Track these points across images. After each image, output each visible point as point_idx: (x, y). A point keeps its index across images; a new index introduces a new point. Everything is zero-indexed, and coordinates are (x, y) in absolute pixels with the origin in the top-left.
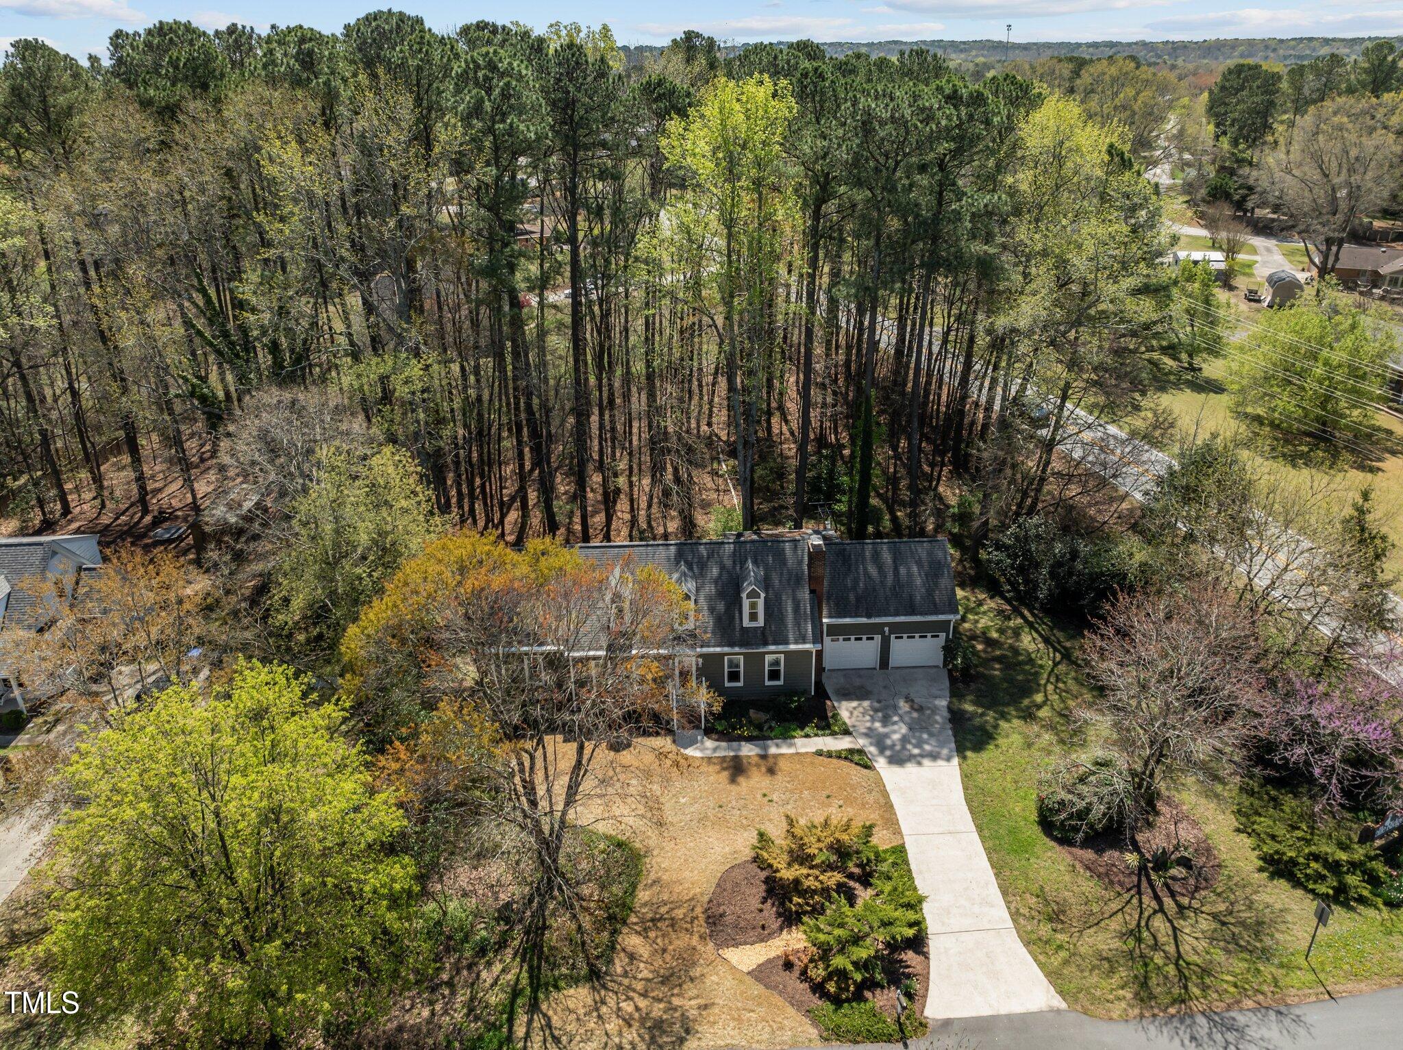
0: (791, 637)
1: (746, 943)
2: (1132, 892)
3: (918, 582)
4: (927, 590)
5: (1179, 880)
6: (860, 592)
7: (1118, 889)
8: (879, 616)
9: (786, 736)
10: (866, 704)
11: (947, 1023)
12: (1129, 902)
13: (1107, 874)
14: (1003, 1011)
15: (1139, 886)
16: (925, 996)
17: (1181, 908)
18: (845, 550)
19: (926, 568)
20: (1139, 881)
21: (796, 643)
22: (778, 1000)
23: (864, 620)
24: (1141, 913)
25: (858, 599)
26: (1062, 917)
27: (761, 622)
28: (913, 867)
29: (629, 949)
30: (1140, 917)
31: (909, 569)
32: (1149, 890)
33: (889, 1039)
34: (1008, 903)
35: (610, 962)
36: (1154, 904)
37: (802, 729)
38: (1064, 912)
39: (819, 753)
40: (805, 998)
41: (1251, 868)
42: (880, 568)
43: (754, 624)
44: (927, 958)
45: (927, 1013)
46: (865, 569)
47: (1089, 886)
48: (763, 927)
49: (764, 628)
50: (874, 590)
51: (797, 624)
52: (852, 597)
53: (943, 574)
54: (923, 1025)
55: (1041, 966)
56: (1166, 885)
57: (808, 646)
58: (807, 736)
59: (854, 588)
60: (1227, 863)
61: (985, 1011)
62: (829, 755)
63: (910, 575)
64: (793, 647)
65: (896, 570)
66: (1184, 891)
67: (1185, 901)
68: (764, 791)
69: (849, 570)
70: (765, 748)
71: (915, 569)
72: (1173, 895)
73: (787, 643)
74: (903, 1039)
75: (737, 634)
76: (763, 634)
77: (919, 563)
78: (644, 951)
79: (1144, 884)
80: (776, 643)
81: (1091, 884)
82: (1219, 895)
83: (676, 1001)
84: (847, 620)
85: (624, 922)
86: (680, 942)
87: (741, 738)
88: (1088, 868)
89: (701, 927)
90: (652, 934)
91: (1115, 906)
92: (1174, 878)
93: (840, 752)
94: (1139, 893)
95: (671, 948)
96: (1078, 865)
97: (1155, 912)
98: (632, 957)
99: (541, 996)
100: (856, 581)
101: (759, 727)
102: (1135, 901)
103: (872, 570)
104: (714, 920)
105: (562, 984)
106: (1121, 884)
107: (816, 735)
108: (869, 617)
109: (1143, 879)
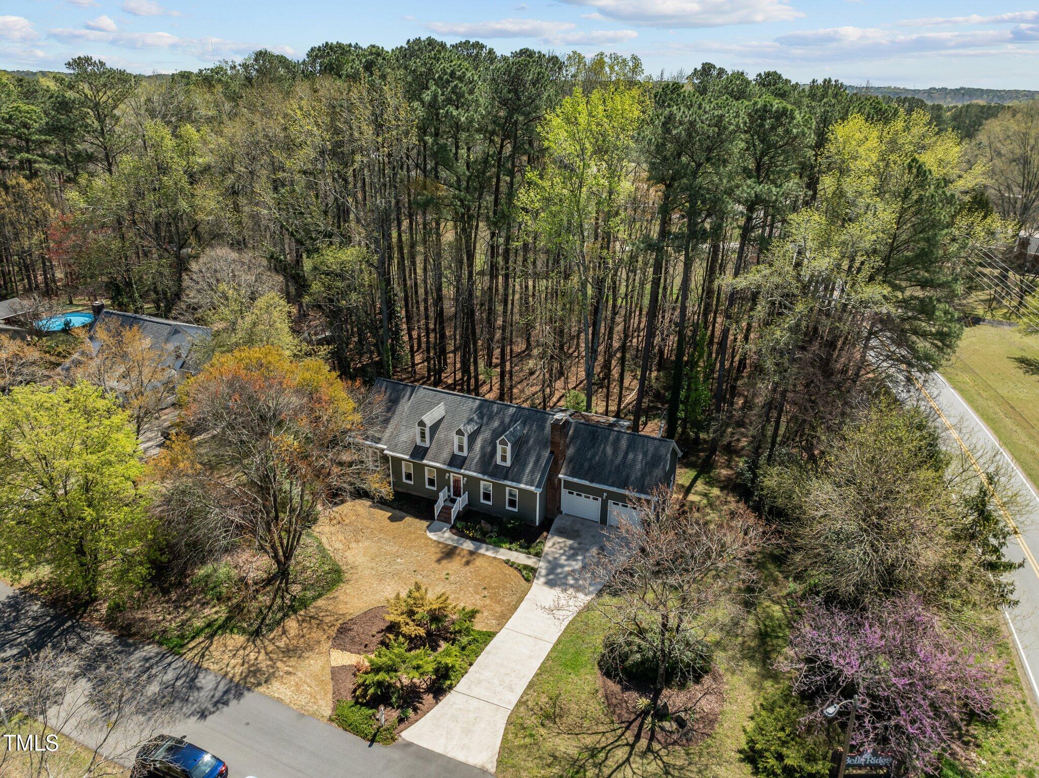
0: (525, 479)
1: (350, 651)
2: (623, 725)
3: (638, 467)
4: (642, 475)
5: (665, 731)
6: (594, 462)
7: (615, 718)
8: (599, 483)
9: (497, 545)
10: (569, 542)
11: (410, 744)
12: (614, 730)
13: (615, 706)
14: (449, 755)
15: (631, 723)
16: (412, 724)
17: (649, 749)
18: (597, 431)
19: (649, 458)
20: (635, 720)
21: (527, 484)
22: (330, 687)
23: (587, 483)
24: (616, 741)
25: (589, 468)
26: (557, 720)
27: (508, 463)
28: (488, 648)
29: (287, 628)
30: (612, 743)
31: (636, 456)
32: (636, 729)
33: (365, 737)
34: (525, 693)
35: (271, 630)
36: (631, 740)
37: (511, 543)
38: (561, 717)
39: (507, 562)
40: (344, 694)
41: (734, 747)
42: (616, 450)
43: (503, 464)
44: (437, 703)
45: (403, 734)
46: (605, 448)
47: (596, 708)
48: (366, 646)
49: (510, 468)
50: (604, 464)
51: (532, 472)
52: (586, 465)
53: (658, 466)
54: (393, 739)
55: (505, 739)
56: (653, 731)
57: (533, 488)
58: (510, 549)
59: (591, 459)
60: (718, 737)
61: (439, 749)
62: (512, 565)
63: (634, 460)
64: (522, 486)
65: (626, 454)
66: (663, 740)
67: (656, 746)
68: (450, 572)
69: (594, 446)
70: (478, 548)
71: (640, 457)
72: (652, 738)
73: (519, 482)
74: (372, 741)
75: (491, 467)
76: (507, 472)
77: (645, 454)
78: (292, 633)
79: (636, 724)
80: (512, 481)
81: (598, 707)
82: (688, 754)
83: (279, 664)
84: (575, 480)
85: (295, 612)
86: (317, 634)
87: (468, 537)
88: (607, 697)
89: (333, 632)
90: (304, 625)
91: (601, 728)
92: (662, 729)
93: (519, 565)
94: (627, 728)
95: (308, 636)
96: (601, 691)
97: (627, 744)
98: (284, 632)
99: (220, 632)
100: (594, 456)
101: (484, 534)
102: (619, 732)
103: (609, 450)
104: (343, 630)
105: (235, 631)
106: (620, 716)
107: (516, 550)
108: (592, 481)
109: (639, 720)
